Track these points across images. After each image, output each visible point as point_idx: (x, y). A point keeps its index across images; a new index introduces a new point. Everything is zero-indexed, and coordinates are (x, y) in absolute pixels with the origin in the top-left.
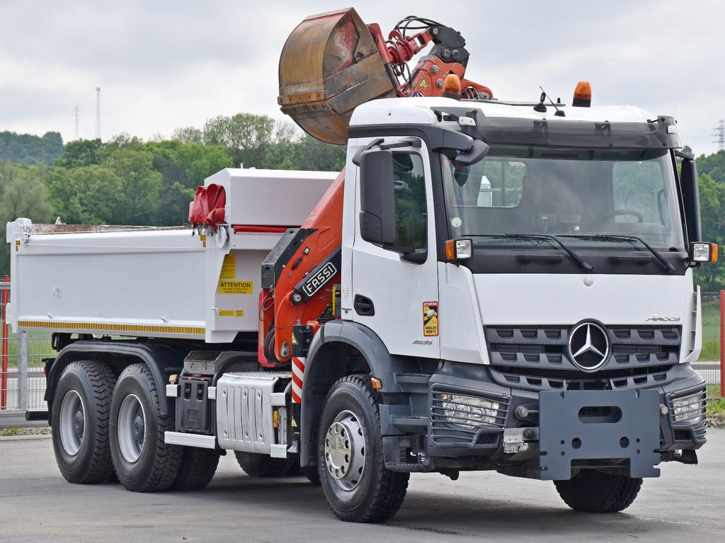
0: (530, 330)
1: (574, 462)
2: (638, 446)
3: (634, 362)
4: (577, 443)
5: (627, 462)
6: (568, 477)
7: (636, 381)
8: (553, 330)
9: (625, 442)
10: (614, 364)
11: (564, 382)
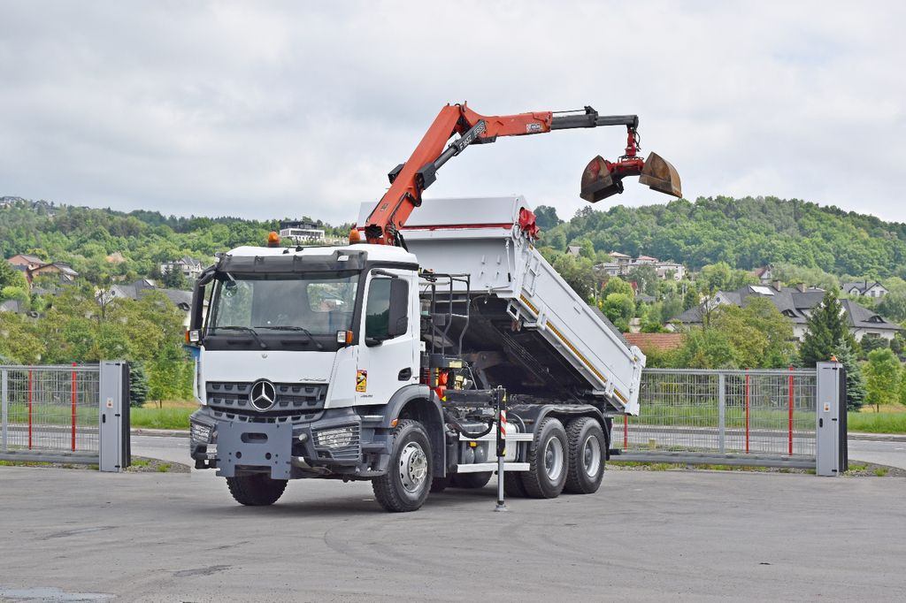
0: (228, 385)
1: (237, 467)
2: (276, 459)
3: (291, 406)
4: (239, 455)
5: (269, 468)
6: (233, 475)
7: (293, 419)
8: (241, 385)
9: (268, 456)
10: (277, 407)
11: (248, 417)
